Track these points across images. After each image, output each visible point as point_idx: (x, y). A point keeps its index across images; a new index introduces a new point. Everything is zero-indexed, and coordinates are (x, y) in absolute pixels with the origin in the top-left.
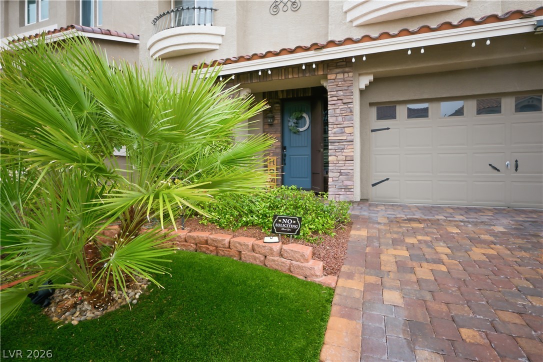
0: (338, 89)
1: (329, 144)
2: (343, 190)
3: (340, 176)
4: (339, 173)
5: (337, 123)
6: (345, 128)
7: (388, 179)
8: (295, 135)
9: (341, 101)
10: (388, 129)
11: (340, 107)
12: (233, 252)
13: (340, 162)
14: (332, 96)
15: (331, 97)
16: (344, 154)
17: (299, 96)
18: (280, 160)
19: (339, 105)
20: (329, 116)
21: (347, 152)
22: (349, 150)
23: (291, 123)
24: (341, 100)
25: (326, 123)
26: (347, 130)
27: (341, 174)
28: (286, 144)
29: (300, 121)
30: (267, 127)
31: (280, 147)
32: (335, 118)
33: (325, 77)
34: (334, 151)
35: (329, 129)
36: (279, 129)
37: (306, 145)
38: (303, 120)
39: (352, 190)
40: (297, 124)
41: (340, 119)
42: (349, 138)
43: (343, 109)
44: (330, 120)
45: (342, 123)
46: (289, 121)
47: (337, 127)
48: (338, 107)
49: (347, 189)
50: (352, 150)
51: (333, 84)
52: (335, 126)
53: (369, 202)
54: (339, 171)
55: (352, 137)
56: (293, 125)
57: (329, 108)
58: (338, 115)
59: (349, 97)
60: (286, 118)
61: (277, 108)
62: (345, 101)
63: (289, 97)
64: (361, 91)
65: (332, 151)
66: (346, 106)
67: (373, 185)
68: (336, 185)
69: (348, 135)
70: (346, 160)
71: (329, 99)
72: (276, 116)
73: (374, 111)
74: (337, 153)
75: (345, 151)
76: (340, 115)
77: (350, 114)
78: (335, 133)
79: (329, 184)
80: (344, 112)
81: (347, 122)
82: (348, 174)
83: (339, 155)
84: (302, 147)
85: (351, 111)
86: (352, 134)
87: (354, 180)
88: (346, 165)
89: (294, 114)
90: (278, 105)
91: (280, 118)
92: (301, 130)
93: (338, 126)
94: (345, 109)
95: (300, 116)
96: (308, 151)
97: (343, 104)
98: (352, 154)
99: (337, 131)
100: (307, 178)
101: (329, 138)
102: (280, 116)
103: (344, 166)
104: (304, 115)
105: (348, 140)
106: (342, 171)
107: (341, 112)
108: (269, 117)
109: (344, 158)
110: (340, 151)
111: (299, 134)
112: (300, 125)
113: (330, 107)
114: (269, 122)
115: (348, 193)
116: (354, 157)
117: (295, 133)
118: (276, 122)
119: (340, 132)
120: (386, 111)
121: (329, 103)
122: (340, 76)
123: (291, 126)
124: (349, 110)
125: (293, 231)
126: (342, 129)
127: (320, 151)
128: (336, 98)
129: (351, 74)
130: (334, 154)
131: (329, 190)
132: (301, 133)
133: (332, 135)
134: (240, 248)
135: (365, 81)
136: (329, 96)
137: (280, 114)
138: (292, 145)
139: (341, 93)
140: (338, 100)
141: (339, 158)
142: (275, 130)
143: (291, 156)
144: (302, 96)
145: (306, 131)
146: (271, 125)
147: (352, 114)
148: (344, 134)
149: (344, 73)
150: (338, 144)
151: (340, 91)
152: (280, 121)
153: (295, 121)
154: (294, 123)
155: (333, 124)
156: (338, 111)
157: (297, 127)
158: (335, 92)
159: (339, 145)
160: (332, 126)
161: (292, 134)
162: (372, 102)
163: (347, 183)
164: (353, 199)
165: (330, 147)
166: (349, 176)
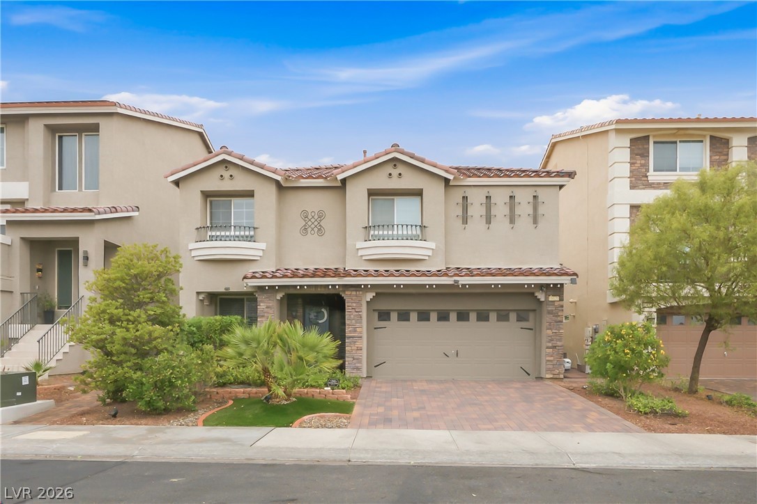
0: (352, 301)
1: (346, 339)
2: (355, 370)
3: (353, 361)
4: (352, 359)
5: (351, 324)
6: (357, 328)
7: (384, 363)
9: (354, 310)
10: (385, 327)
11: (354, 314)
12: (310, 395)
13: (353, 351)
14: (348, 306)
16: (356, 346)
19: (353, 312)
20: (346, 319)
21: (358, 345)
22: (359, 343)
23: (312, 316)
25: (344, 324)
26: (358, 330)
27: (354, 359)
29: (320, 315)
33: (344, 291)
34: (349, 343)
35: (346, 328)
38: (322, 314)
39: (361, 370)
41: (353, 322)
42: (359, 335)
44: (347, 322)
45: (355, 324)
46: (310, 314)
48: (352, 314)
49: (358, 369)
50: (361, 343)
51: (349, 298)
53: (372, 378)
54: (353, 357)
55: (362, 335)
58: (352, 319)
59: (360, 307)
60: (307, 311)
62: (357, 310)
64: (367, 302)
66: (358, 314)
67: (375, 367)
68: (350, 367)
69: (358, 333)
70: (357, 350)
71: (346, 308)
72: (298, 310)
73: (376, 315)
74: (351, 345)
75: (356, 343)
76: (354, 319)
77: (360, 319)
78: (350, 331)
79: (346, 365)
81: (358, 324)
83: (353, 346)
85: (361, 317)
86: (361, 333)
87: (362, 363)
88: (357, 353)
89: (313, 308)
92: (320, 322)
93: (352, 326)
94: (357, 316)
95: (319, 309)
97: (355, 312)
98: (361, 346)
101: (346, 334)
102: (301, 310)
104: (323, 310)
106: (355, 357)
107: (355, 317)
109: (356, 348)
110: (353, 343)
112: (320, 318)
115: (358, 372)
116: (363, 348)
117: (315, 324)
118: (298, 314)
119: (353, 330)
120: (384, 316)
121: (346, 310)
122: (354, 293)
123: (312, 318)
124: (359, 317)
125: (336, 385)
126: (355, 329)
129: (361, 292)
130: (349, 345)
132: (320, 324)
133: (348, 332)
134: (313, 393)
135: (370, 296)
139: (354, 304)
140: (352, 309)
141: (353, 348)
145: (324, 323)
148: (356, 332)
149: (356, 291)
150: (352, 339)
152: (302, 313)
153: (315, 314)
154: (314, 316)
155: (349, 325)
156: (352, 316)
157: (316, 319)
158: (351, 304)
162: (375, 309)
163: (357, 365)
164: (362, 376)
165: (346, 341)
166: (359, 360)
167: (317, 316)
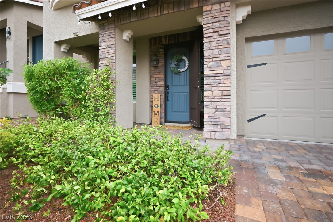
0: (214, 20)
1: (205, 78)
2: (219, 127)
3: (216, 113)
4: (215, 109)
5: (212, 56)
6: (221, 61)
7: (264, 115)
8: (176, 75)
9: (216, 34)
10: (265, 64)
11: (216, 40)
13: (216, 97)
14: (207, 28)
15: (207, 30)
16: (220, 89)
17: (180, 41)
18: (163, 97)
19: (215, 37)
20: (204, 49)
21: (223, 87)
22: (226, 85)
23: (173, 65)
24: (217, 32)
26: (224, 64)
27: (217, 110)
28: (169, 83)
29: (180, 64)
30: (153, 69)
31: (163, 86)
32: (210, 51)
33: (200, 10)
34: (210, 86)
35: (205, 63)
36: (163, 70)
37: (186, 84)
38: (183, 62)
39: (229, 127)
40: (178, 66)
41: (216, 52)
42: (226, 72)
43: (219, 42)
44: (206, 53)
45: (218, 56)
46: (171, 63)
47: (213, 61)
48: (213, 40)
49: (224, 126)
50: (229, 85)
51: (208, 16)
52: (211, 60)
53: (245, 138)
54: (215, 107)
55: (229, 71)
56: (174, 66)
57: (204, 42)
58: (214, 48)
59: (225, 28)
60: (169, 61)
61: (161, 53)
62: (221, 33)
63: (171, 43)
64: (238, 24)
65: (208, 86)
66: (223, 38)
67: (249, 121)
68: (211, 122)
69: (224, 68)
70: (222, 96)
71: (204, 32)
72: (160, 60)
74: (213, 88)
75: (221, 85)
76: (216, 47)
77: (227, 46)
78: (210, 67)
79: (204, 120)
80: (220, 44)
81: (224, 55)
82: (225, 110)
83: (215, 90)
84: (182, 85)
85: (228, 43)
86: (229, 68)
87: (230, 116)
88: (222, 100)
89: (175, 57)
90: (161, 50)
91: (163, 61)
92: (181, 70)
93: (214, 59)
94: (222, 41)
95: (180, 58)
96: (187, 89)
97: (219, 37)
98: (229, 89)
99: (213, 65)
100: (186, 112)
101: (205, 73)
102: (163, 59)
103: (221, 101)
104: (184, 58)
105: (224, 74)
106: (218, 107)
107: (217, 45)
108: (154, 60)
109: (220, 93)
110: (216, 85)
111: (180, 75)
112: (180, 67)
113: (205, 40)
114: (154, 65)
115: (224, 130)
116: (231, 92)
117: (176, 74)
118: (160, 64)
119: (216, 65)
121: (205, 36)
122: (216, 7)
123: (173, 67)
124: (226, 42)
126: (218, 63)
127: (196, 88)
128: (211, 31)
129: (228, 4)
130: (210, 89)
131: (204, 126)
132: (181, 73)
133: (208, 69)
135: (242, 13)
136: (204, 29)
137: (163, 57)
138: (173, 85)
139: (217, 25)
140: (214, 32)
141: (215, 93)
142: (159, 71)
143: (173, 94)
144: (182, 41)
145: (186, 72)
146: (156, 67)
147: (229, 46)
148: (220, 68)
149: (220, 3)
150: (213, 78)
151: (217, 22)
152: (163, 63)
153: (176, 63)
154: (175, 65)
155: (209, 58)
156: (214, 44)
157: (178, 68)
158: (211, 24)
159: (215, 79)
160: (208, 60)
161: (174, 75)
162: (249, 36)
163: (223, 119)
164: (230, 137)
165: (205, 82)
166: (226, 112)
167: (178, 65)
